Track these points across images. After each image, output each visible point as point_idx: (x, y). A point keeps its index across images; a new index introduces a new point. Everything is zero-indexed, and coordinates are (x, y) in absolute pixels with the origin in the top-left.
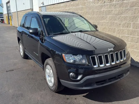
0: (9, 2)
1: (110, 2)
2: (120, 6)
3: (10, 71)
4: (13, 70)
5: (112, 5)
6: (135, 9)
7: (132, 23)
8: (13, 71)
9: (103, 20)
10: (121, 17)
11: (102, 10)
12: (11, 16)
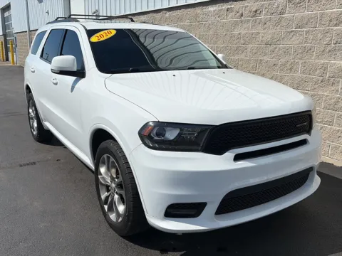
0: (8, 8)
1: (254, 16)
2: (275, 25)
3: (28, 164)
4: (35, 163)
5: (258, 21)
6: (308, 32)
7: (300, 63)
8: (34, 166)
9: (238, 54)
10: (276, 48)
11: (236, 32)
12: (14, 42)
